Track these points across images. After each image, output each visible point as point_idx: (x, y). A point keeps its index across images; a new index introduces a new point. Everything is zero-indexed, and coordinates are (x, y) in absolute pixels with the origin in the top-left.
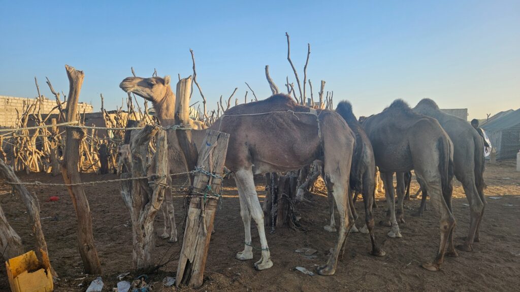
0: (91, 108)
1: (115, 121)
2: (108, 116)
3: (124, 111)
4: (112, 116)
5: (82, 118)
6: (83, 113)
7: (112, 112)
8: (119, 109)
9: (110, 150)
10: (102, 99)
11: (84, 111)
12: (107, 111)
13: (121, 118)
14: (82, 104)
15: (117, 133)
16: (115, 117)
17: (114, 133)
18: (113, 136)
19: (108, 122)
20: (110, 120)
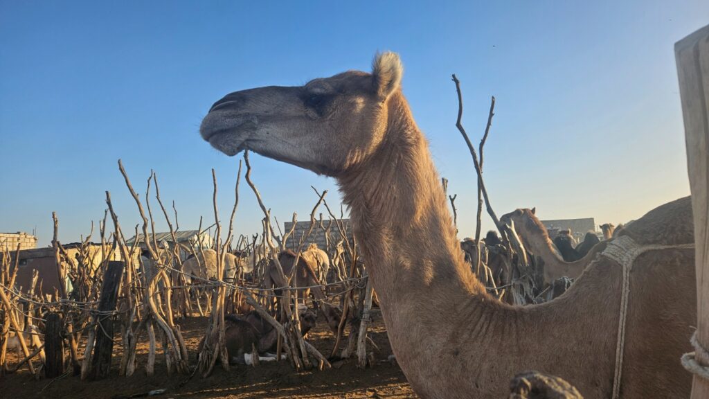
0: (33, 240)
1: (76, 260)
2: (64, 253)
3: (93, 244)
4: (72, 253)
5: (14, 260)
6: (16, 249)
7: (72, 246)
8: (84, 240)
9: (68, 325)
10: (55, 222)
11: (19, 247)
12: (62, 243)
13: (88, 255)
14: (18, 236)
15: (80, 283)
16: (77, 254)
17: (73, 283)
18: (71, 289)
19: (64, 264)
20: (67, 260)
